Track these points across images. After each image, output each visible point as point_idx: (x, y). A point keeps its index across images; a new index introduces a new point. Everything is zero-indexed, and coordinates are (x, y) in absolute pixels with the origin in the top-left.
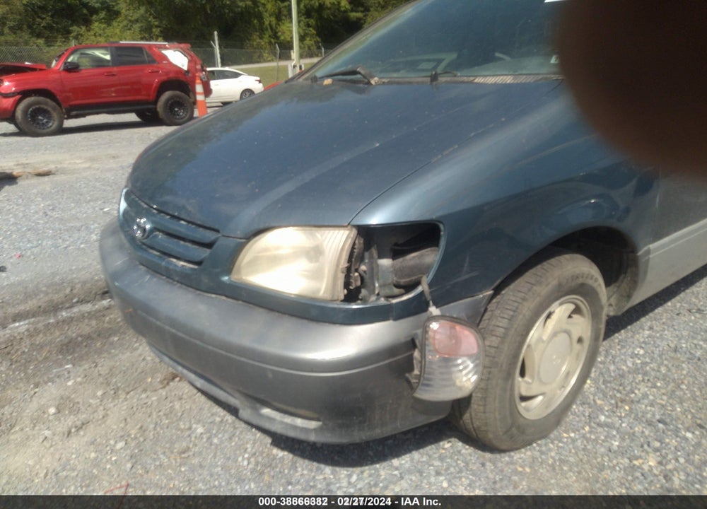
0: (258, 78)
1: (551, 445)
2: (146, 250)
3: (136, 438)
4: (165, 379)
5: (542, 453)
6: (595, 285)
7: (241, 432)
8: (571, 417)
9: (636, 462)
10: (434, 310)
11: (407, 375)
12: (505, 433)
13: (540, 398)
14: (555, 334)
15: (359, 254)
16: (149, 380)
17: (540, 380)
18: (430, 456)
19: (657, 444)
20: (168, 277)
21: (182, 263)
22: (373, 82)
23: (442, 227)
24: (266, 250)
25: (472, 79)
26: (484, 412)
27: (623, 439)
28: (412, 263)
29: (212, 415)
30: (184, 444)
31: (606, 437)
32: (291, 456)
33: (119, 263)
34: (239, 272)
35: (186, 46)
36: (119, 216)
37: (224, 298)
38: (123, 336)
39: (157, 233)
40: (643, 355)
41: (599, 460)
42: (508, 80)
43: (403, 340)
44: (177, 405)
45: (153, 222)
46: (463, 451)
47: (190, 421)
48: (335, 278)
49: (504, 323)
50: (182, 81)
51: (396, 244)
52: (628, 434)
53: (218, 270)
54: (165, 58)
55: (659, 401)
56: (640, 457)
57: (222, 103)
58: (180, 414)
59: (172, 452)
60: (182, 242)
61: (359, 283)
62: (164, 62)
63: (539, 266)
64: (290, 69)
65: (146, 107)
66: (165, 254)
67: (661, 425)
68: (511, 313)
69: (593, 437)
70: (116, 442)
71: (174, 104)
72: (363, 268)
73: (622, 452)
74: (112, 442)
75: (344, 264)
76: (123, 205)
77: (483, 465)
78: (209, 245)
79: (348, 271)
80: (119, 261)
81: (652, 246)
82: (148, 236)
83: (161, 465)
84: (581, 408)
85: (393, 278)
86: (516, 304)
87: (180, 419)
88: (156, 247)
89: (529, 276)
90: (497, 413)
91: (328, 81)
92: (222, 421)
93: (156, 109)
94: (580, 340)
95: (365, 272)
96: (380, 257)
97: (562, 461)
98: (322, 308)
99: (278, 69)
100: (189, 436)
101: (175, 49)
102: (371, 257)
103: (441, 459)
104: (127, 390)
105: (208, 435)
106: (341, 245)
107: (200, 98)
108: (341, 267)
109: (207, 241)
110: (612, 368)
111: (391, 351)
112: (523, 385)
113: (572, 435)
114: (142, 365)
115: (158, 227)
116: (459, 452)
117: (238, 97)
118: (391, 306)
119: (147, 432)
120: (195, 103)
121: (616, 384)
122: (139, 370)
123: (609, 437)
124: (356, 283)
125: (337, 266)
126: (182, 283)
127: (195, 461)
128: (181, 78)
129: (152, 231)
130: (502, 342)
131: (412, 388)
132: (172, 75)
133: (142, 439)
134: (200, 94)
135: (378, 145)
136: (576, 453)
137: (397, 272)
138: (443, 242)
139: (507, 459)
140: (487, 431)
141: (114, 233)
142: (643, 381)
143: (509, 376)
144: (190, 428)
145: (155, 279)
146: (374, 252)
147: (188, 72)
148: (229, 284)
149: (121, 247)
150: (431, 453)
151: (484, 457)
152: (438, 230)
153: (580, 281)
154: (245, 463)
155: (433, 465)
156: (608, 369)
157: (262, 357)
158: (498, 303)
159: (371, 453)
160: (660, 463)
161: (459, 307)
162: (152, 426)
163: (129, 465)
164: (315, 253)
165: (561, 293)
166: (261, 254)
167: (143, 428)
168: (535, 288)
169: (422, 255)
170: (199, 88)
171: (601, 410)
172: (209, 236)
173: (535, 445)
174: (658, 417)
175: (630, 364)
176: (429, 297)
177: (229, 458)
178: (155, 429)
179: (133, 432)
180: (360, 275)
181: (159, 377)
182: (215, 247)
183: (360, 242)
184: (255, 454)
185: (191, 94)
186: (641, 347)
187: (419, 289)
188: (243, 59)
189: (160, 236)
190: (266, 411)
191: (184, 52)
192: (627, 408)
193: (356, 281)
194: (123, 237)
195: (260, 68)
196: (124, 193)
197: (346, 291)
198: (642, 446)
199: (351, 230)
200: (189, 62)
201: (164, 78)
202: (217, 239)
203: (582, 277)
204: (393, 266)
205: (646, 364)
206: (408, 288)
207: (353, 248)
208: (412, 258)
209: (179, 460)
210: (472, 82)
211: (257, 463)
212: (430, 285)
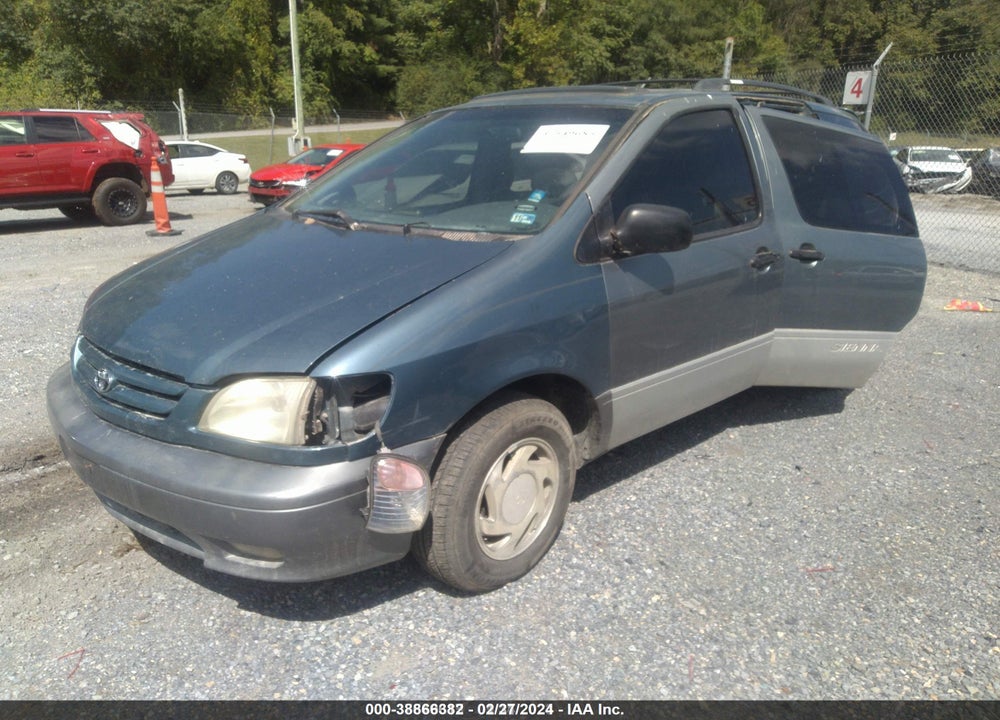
0: (244, 157)
1: (520, 587)
2: (107, 404)
3: (89, 608)
4: (118, 551)
5: (510, 594)
6: (556, 428)
7: (207, 598)
8: (547, 561)
9: (593, 597)
10: (384, 450)
11: (361, 510)
12: (468, 570)
13: (507, 539)
14: (516, 475)
15: (319, 402)
16: (100, 553)
17: (504, 521)
18: (402, 605)
19: (617, 580)
20: (131, 431)
21: (147, 416)
22: (352, 227)
23: (392, 377)
24: (232, 401)
25: (441, 233)
26: (445, 550)
27: (588, 578)
28: (369, 410)
29: (175, 583)
30: (144, 611)
31: (573, 577)
32: (259, 615)
33: (74, 418)
34: (206, 423)
35: (138, 114)
36: (72, 367)
37: (190, 448)
38: (65, 507)
39: (120, 385)
40: (634, 502)
41: (561, 597)
42: (471, 237)
43: (357, 479)
44: (135, 575)
45: (115, 375)
46: (436, 598)
47: (150, 590)
48: (296, 424)
49: (460, 463)
50: (132, 164)
51: (357, 393)
52: (594, 573)
53: (184, 421)
54: (106, 132)
55: (632, 543)
56: (598, 592)
57: (188, 190)
58: (137, 584)
59: (131, 619)
60: (148, 395)
61: (321, 429)
62: (105, 138)
63: (495, 411)
64: (291, 143)
65: (77, 200)
66: (129, 406)
67: (626, 564)
68: (466, 454)
69: (561, 577)
70: (67, 613)
71: (116, 197)
72: (325, 415)
73: (583, 588)
74: (63, 613)
75: (304, 411)
76: (78, 354)
77: (452, 608)
78: (177, 397)
79: (309, 419)
80: (75, 416)
81: (614, 391)
82: (111, 389)
83: (119, 631)
84: (558, 553)
85: (353, 424)
86: (471, 446)
87: (138, 589)
88: (120, 400)
89: (485, 421)
90: (456, 550)
91: (310, 221)
92: (185, 589)
93: (91, 202)
94: (547, 482)
95: (327, 419)
96: (340, 404)
97: (526, 599)
98: (284, 452)
99: (274, 140)
100: (149, 603)
101: (121, 120)
102: (332, 405)
103: (413, 607)
104: (74, 563)
105: (170, 601)
106: (301, 395)
107: (156, 189)
108: (301, 414)
109: (174, 393)
110: (600, 514)
111: (347, 489)
112: (484, 525)
113: (543, 577)
114: (91, 536)
115: (121, 380)
116: (432, 599)
117: (213, 183)
118: (346, 448)
119: (102, 602)
120: (148, 194)
121: (598, 530)
122: (88, 543)
123: (577, 576)
124: (318, 428)
125: (298, 413)
126: (147, 436)
127: (157, 626)
128: (130, 159)
129: (114, 383)
130: (458, 481)
131: (365, 520)
132: (116, 157)
133: (96, 609)
134: (157, 184)
135: (342, 298)
136: (541, 592)
137: (356, 418)
138: (393, 391)
139: (475, 601)
140: (449, 569)
141: (64, 384)
142: (625, 525)
143: (468, 513)
144: (150, 597)
145: (118, 433)
146: (334, 400)
147: (137, 151)
148: (197, 434)
149: (76, 401)
150: (403, 602)
151: (455, 602)
152: (388, 380)
153: (537, 423)
154: (211, 624)
155: (403, 612)
156: (596, 517)
157: (228, 500)
158: (456, 445)
159: (343, 607)
160: (614, 596)
161: (413, 449)
162: (107, 596)
163: (84, 633)
164: (279, 403)
165: (518, 435)
166: (228, 405)
167: (97, 599)
168: (489, 430)
169: (379, 403)
170: (156, 176)
171: (576, 553)
172: (176, 387)
173: (505, 587)
174: (626, 557)
175: (618, 510)
176: (380, 439)
177: (193, 621)
178: (110, 598)
179: (86, 603)
180: (322, 422)
181: (112, 549)
182: (182, 399)
183: (320, 392)
184: (221, 616)
185: (143, 182)
186: (635, 494)
187: (373, 433)
188: (222, 124)
189: (123, 388)
190: (231, 557)
191: (133, 124)
192: (601, 550)
193: (318, 426)
194: (78, 389)
195: (248, 138)
196: (78, 342)
197: (307, 437)
198: (603, 583)
199: (311, 382)
200: (143, 138)
201: (105, 160)
202: (185, 391)
203: (539, 420)
204: (353, 413)
205: (633, 509)
206: (365, 432)
207: (313, 397)
208: (370, 405)
209: (138, 626)
210: (440, 237)
211: (223, 624)
212: (383, 429)
